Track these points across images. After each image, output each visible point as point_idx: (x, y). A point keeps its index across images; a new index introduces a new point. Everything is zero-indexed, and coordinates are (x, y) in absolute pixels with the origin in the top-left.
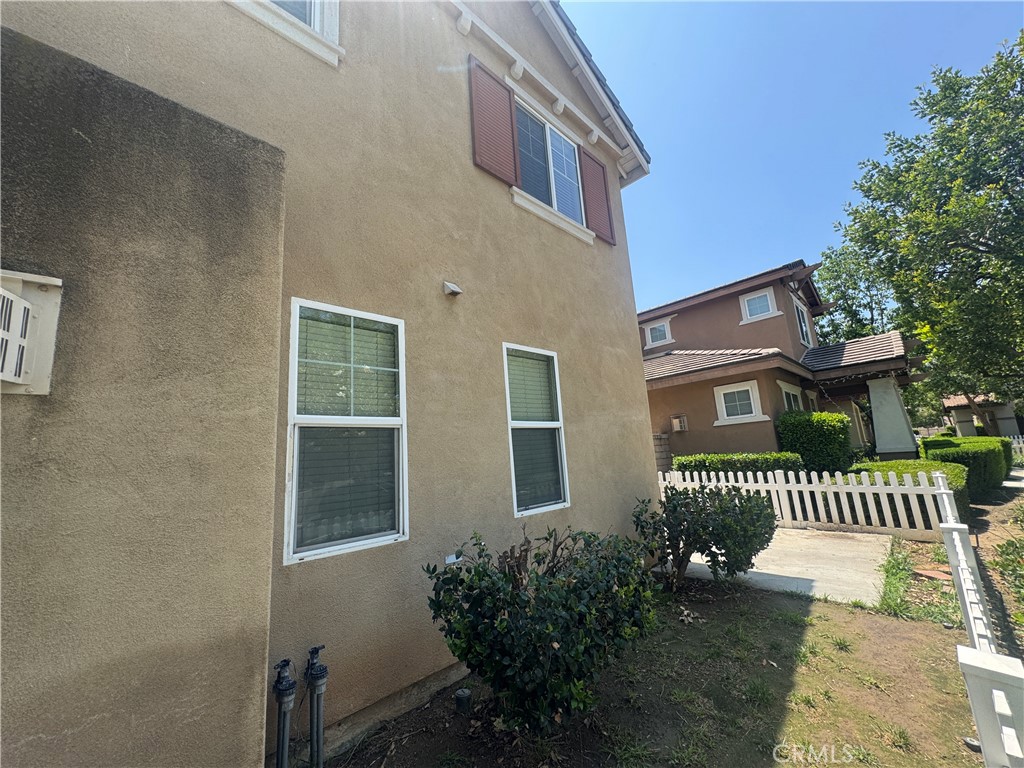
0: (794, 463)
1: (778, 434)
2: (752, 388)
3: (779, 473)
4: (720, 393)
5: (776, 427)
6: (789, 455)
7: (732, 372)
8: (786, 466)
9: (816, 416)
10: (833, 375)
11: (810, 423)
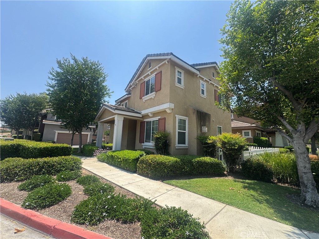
0: (256, 145)
1: (254, 140)
2: (250, 132)
3: (253, 147)
4: (243, 132)
5: (254, 139)
6: (255, 144)
7: (246, 128)
8: (254, 146)
9: (261, 138)
10: (268, 130)
11: (260, 139)
